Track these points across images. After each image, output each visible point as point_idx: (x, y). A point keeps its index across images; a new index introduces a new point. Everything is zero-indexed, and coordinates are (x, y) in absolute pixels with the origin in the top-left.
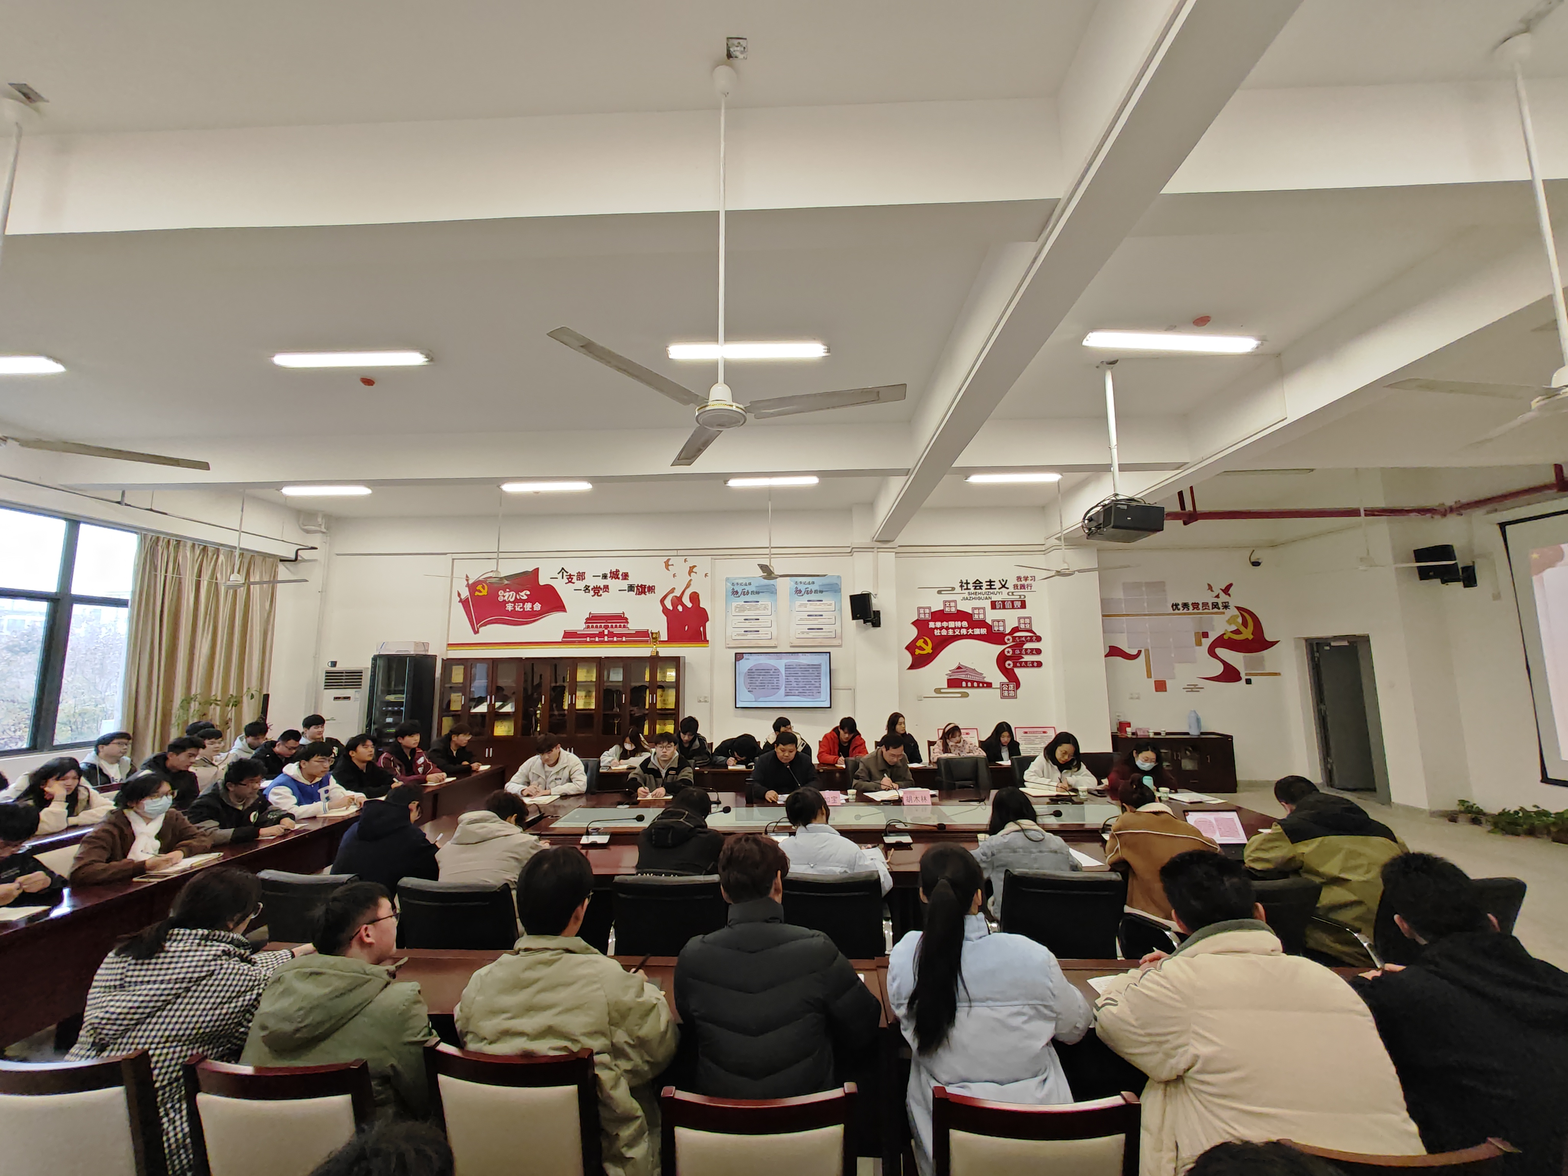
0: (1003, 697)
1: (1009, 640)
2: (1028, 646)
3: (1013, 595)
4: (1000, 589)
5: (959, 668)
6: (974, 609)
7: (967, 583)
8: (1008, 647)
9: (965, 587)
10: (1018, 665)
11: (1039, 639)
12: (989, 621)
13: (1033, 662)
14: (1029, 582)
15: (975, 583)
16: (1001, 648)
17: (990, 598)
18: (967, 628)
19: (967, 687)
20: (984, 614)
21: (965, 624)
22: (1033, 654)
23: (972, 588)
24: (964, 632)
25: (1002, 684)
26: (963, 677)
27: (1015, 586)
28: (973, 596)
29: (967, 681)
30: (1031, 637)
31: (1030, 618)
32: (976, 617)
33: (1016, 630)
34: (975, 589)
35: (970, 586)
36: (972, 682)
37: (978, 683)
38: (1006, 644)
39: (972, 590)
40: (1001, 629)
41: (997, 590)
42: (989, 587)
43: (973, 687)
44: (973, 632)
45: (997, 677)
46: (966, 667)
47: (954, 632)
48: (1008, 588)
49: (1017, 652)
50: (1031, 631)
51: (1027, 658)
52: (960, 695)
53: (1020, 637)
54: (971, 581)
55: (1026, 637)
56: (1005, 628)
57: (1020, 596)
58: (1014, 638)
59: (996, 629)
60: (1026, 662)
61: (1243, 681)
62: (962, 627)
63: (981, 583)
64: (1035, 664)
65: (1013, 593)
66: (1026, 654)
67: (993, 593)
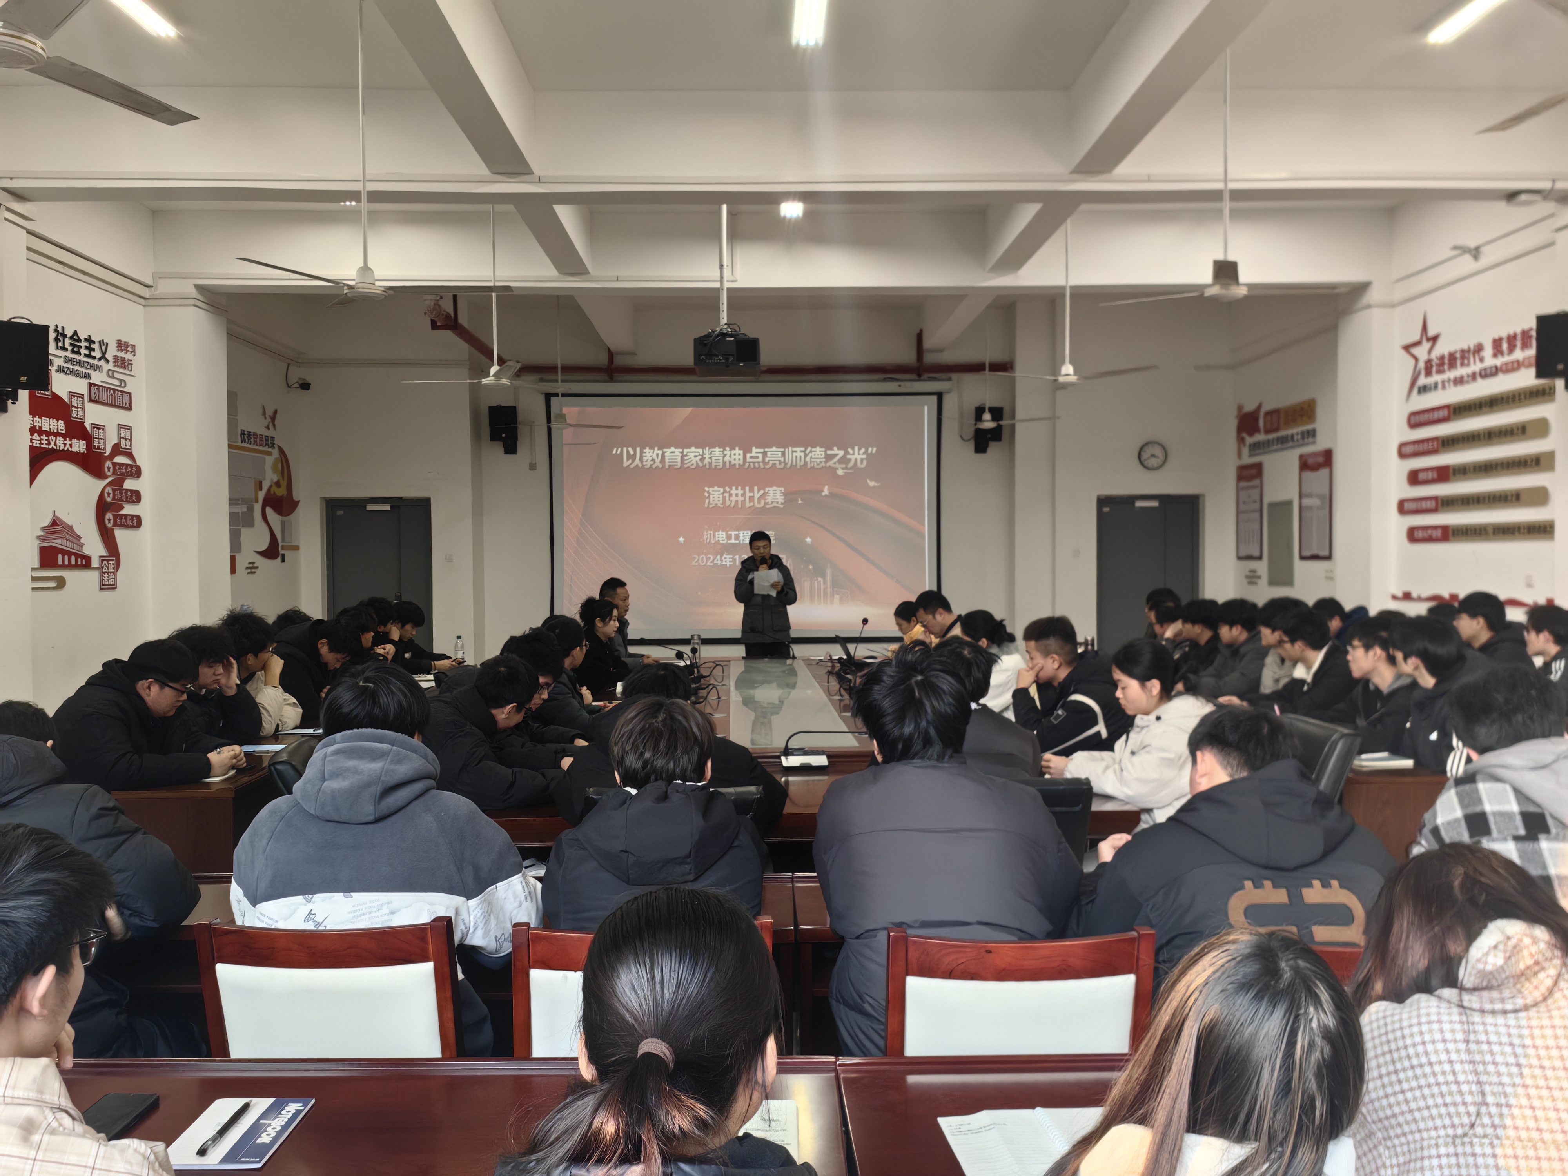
0: (104, 587)
1: (109, 468)
2: (129, 484)
3: (113, 377)
4: (100, 359)
5: (55, 523)
6: (72, 395)
7: (64, 336)
8: (109, 484)
9: (60, 344)
10: (118, 520)
11: (137, 472)
12: (88, 425)
13: (133, 516)
14: (128, 356)
15: (71, 338)
16: (101, 484)
17: (88, 376)
18: (64, 436)
19: (64, 567)
20: (83, 408)
21: (61, 426)
22: (133, 502)
23: (70, 348)
24: (60, 443)
25: (102, 559)
26: (57, 543)
27: (116, 358)
28: (69, 365)
29: (64, 552)
30: (131, 466)
31: (128, 428)
32: (74, 414)
33: (117, 450)
34: (73, 352)
35: (67, 341)
36: (70, 554)
37: (77, 556)
38: (106, 477)
39: (69, 354)
40: (102, 447)
41: (95, 362)
42: (87, 352)
43: (70, 566)
44: (71, 445)
45: (94, 547)
46: (63, 522)
47: (49, 444)
48: (108, 361)
49: (118, 496)
50: (130, 455)
51: (129, 509)
52: (53, 584)
53: (121, 465)
54: (69, 333)
55: (127, 465)
56: (105, 443)
57: (121, 380)
58: (115, 464)
59: (96, 444)
60: (126, 515)
61: (279, 559)
62: (56, 434)
63: (79, 340)
64: (135, 521)
65: (114, 371)
66: (127, 501)
67: (92, 366)
